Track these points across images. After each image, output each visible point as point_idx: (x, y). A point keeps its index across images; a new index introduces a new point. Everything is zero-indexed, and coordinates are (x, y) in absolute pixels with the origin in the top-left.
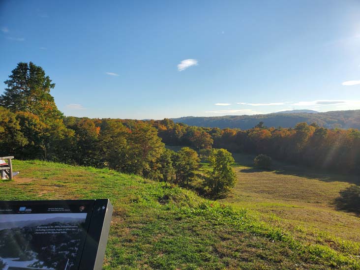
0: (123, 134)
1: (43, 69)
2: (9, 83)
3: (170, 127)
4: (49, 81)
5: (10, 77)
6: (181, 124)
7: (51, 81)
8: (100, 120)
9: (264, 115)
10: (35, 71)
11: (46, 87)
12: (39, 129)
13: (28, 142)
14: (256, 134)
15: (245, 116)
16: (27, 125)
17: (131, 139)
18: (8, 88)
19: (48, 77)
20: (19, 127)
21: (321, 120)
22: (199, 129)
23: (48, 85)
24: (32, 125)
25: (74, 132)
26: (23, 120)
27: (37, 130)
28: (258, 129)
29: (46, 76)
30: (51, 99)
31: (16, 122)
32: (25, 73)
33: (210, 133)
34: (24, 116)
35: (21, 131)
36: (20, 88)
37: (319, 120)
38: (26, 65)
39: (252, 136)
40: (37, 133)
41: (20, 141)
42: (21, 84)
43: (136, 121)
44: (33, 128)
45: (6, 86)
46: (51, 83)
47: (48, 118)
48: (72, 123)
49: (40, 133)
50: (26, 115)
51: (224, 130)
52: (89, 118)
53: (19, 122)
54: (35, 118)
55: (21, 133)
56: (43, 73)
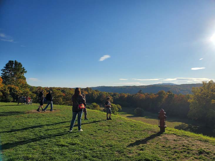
0: (61, 96)
1: (22, 64)
2: (3, 70)
3: (90, 92)
4: (24, 70)
5: (4, 67)
6: (96, 91)
7: (25, 69)
8: (48, 88)
9: (145, 86)
10: (17, 64)
11: (22, 73)
12: (19, 93)
13: (13, 100)
14: (137, 96)
15: (134, 86)
16: (13, 92)
17: (65, 99)
18: (2, 73)
19: (24, 68)
20: (9, 93)
21: (178, 89)
22: (106, 94)
23: (24, 71)
24: (15, 91)
25: (36, 95)
26: (11, 89)
27: (18, 94)
28: (139, 94)
29: (22, 67)
30: (25, 79)
31: (8, 90)
32: (12, 66)
33: (113, 96)
34: (11, 87)
35: (10, 94)
36: (9, 73)
37: (176, 89)
38: (13, 62)
39: (135, 98)
40: (17, 95)
41: (9, 99)
42: (10, 71)
43: (70, 88)
44: (16, 92)
45: (2, 72)
46: (25, 71)
47: (22, 88)
48: (34, 90)
49: (19, 95)
50: (13, 86)
51: (121, 94)
52: (42, 87)
53: (9, 90)
54: (17, 88)
55: (10, 96)
56: (21, 66)
